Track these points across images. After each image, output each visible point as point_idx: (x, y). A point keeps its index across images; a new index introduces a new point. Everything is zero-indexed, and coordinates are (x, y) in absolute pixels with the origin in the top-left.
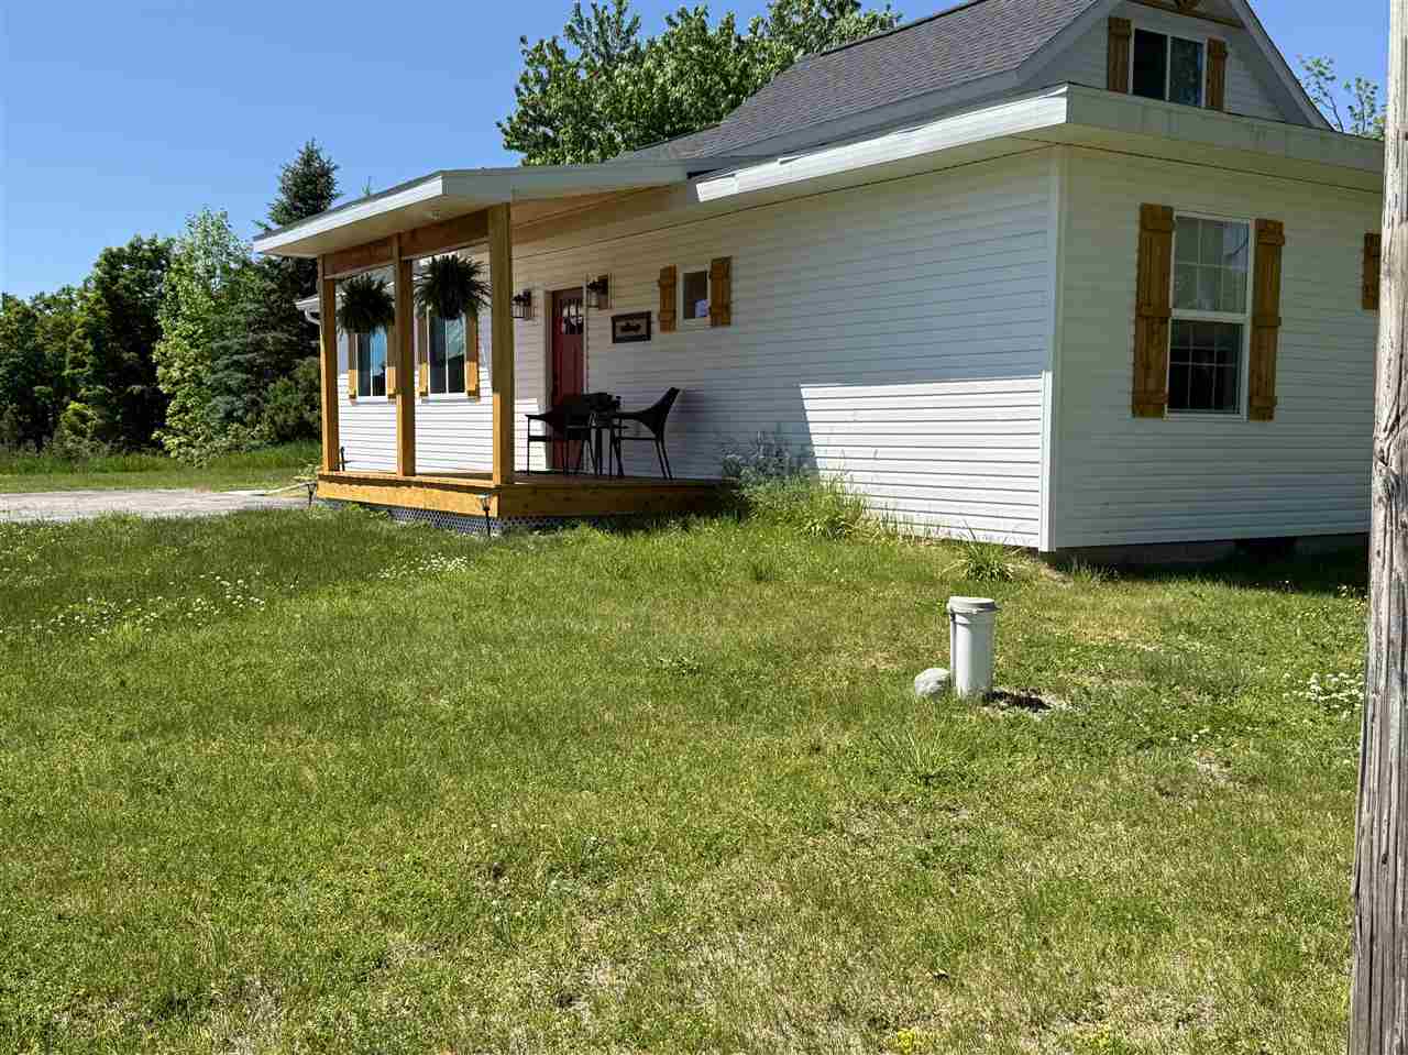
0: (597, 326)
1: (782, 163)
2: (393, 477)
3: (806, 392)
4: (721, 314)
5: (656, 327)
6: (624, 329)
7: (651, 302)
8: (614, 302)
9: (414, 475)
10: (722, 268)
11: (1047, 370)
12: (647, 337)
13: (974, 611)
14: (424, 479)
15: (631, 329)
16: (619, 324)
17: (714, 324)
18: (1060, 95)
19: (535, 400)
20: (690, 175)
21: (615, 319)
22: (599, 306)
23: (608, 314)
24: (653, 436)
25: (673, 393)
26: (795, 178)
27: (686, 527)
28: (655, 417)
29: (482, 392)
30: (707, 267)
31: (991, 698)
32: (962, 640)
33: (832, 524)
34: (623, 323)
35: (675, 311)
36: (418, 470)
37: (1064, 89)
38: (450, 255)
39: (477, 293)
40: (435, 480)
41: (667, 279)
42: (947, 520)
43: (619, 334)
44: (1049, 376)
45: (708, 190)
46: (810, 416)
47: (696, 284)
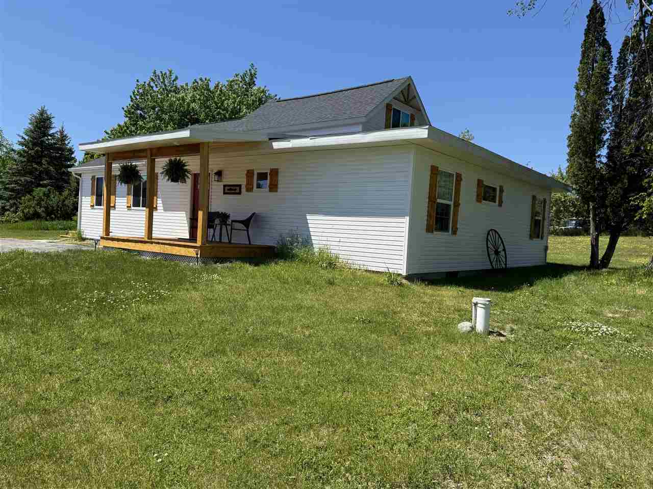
0: (216, 188)
1: (311, 139)
2: (143, 240)
3: (308, 217)
4: (274, 187)
5: (244, 190)
6: (228, 190)
7: (243, 182)
8: (224, 180)
9: (152, 239)
10: (275, 173)
11: (407, 216)
12: (240, 193)
13: (487, 303)
14: (156, 241)
15: (232, 190)
16: (227, 188)
17: (270, 191)
18: (426, 129)
19: (184, 213)
20: (270, 139)
21: (225, 186)
22: (218, 181)
23: (221, 184)
24: (245, 228)
25: (254, 214)
26: (316, 145)
27: (276, 263)
28: (246, 223)
29: (158, 208)
30: (269, 172)
31: (491, 333)
32: (481, 312)
33: (330, 264)
34: (229, 188)
35: (253, 185)
36: (153, 237)
37: (427, 127)
38: (178, 158)
39: (186, 173)
40: (168, 242)
41: (250, 174)
42: (366, 263)
43: (226, 191)
44: (408, 218)
45: (277, 145)
46: (310, 225)
47: (262, 176)
